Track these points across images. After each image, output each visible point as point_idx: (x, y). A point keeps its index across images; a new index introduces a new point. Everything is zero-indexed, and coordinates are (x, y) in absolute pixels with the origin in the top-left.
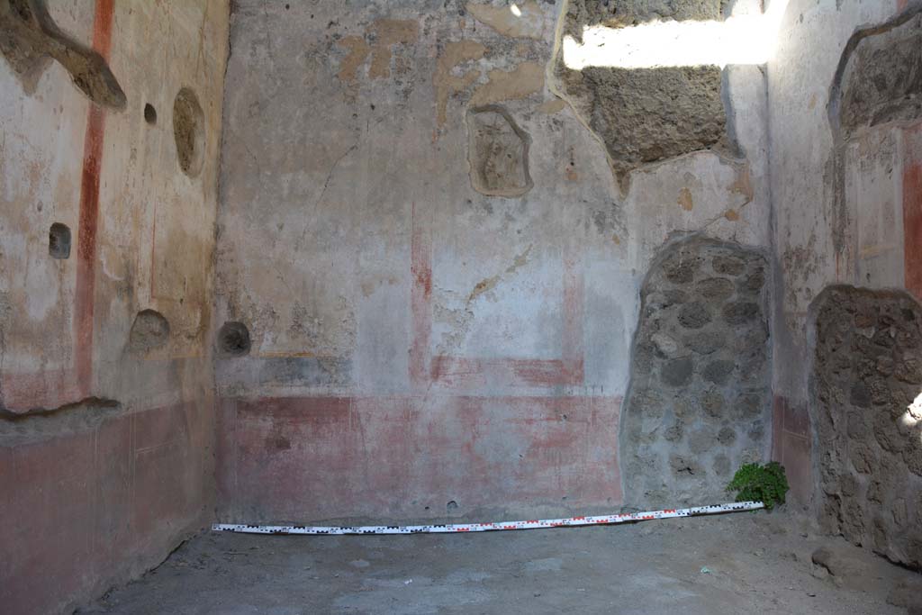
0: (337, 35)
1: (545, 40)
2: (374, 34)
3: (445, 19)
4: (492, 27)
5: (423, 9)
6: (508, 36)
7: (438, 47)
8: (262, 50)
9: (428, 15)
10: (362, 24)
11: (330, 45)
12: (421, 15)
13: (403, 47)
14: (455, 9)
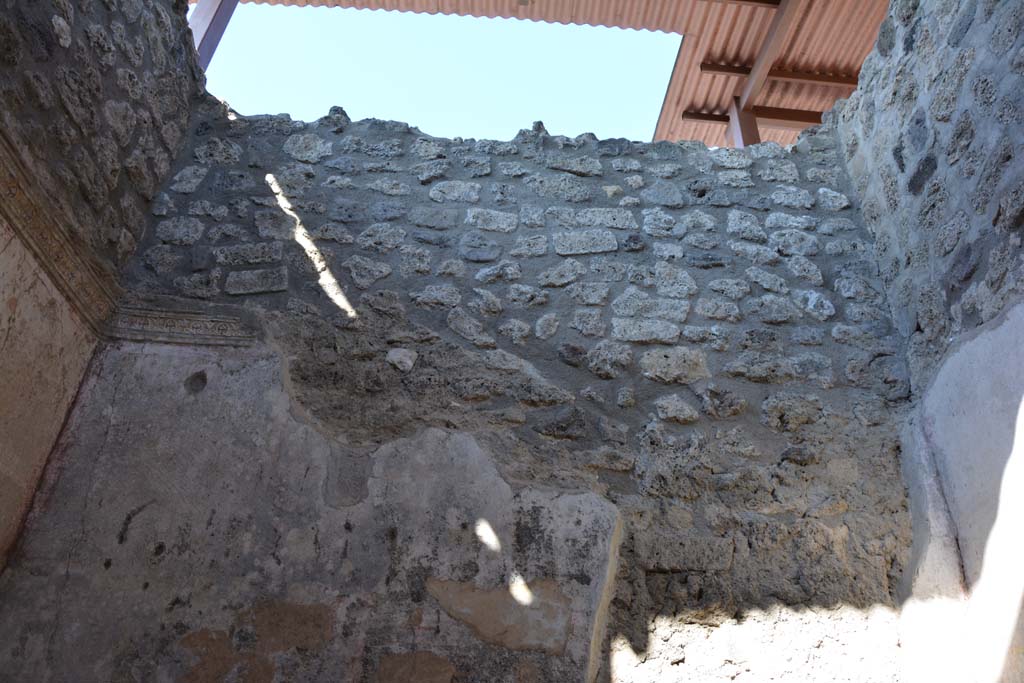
0: (182, 625)
1: (571, 656)
2: (250, 628)
3: (385, 607)
4: (470, 626)
5: (347, 585)
6: (501, 645)
7: (366, 662)
8: (37, 644)
9: (353, 598)
10: (231, 607)
11: (165, 642)
12: (341, 597)
13: (298, 659)
14: (406, 588)
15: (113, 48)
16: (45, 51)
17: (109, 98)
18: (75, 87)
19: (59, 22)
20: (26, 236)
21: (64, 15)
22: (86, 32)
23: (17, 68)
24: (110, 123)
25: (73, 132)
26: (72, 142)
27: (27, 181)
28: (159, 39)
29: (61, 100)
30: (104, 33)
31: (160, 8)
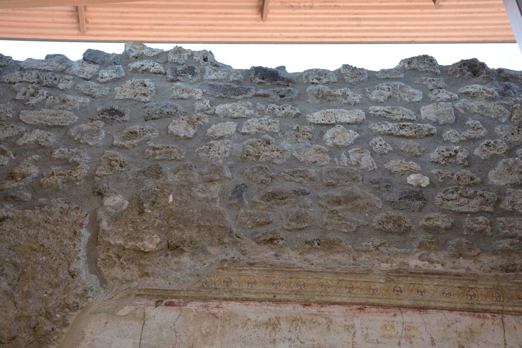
15: (457, 148)
16: (418, 202)
17: (487, 172)
18: (455, 196)
19: (412, 179)
20: (510, 309)
21: (412, 171)
22: (433, 162)
23: (414, 228)
24: (503, 184)
25: (481, 219)
26: (486, 224)
27: (472, 280)
28: (483, 103)
29: (455, 212)
30: (443, 148)
31: (462, 90)
